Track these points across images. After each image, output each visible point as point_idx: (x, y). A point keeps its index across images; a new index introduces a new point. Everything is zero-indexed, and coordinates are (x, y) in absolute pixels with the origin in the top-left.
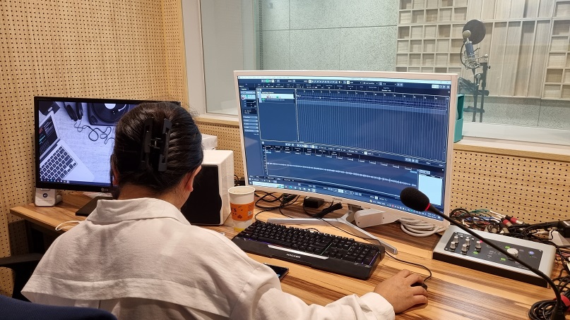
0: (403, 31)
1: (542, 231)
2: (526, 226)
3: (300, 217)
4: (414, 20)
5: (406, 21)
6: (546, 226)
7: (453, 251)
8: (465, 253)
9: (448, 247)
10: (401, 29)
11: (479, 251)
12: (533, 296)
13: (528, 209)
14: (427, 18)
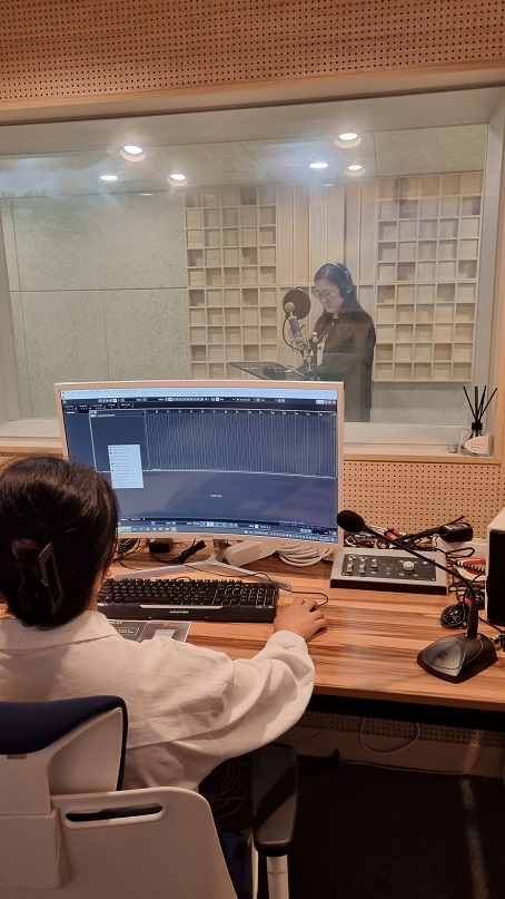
0: (195, 295)
1: (425, 540)
2: (411, 536)
3: (153, 566)
4: (209, 282)
5: (198, 283)
6: (428, 534)
7: (350, 574)
8: (363, 575)
9: (344, 571)
10: (192, 292)
11: (376, 569)
12: (438, 605)
13: (407, 518)
14: (226, 278)
